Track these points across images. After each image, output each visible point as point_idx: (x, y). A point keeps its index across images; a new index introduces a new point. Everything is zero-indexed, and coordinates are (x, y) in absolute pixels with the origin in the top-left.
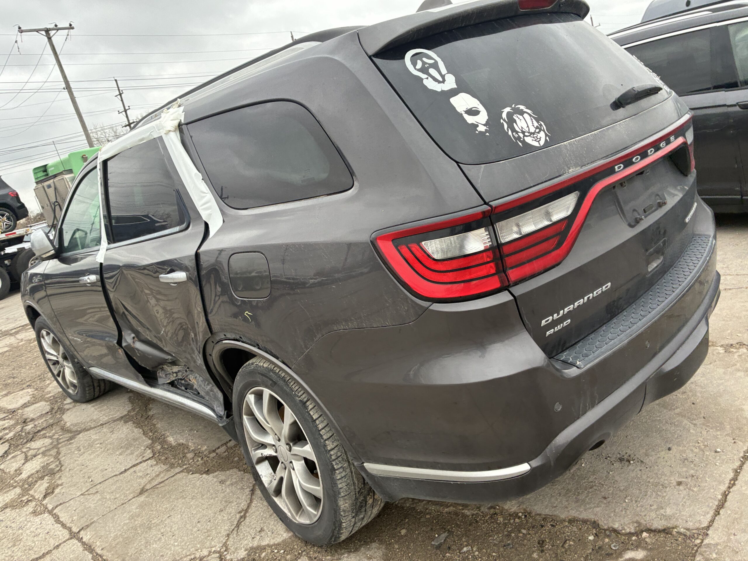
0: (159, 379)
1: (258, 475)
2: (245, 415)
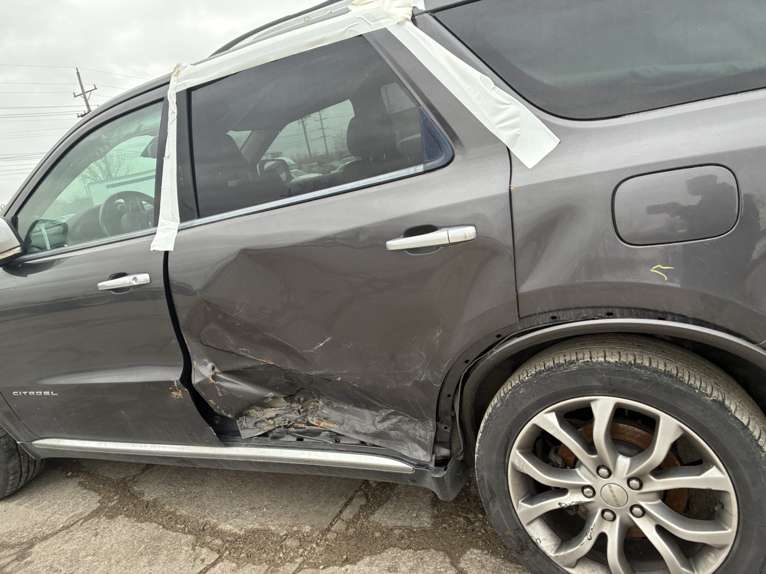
0: (241, 432)
1: (530, 541)
2: (519, 448)
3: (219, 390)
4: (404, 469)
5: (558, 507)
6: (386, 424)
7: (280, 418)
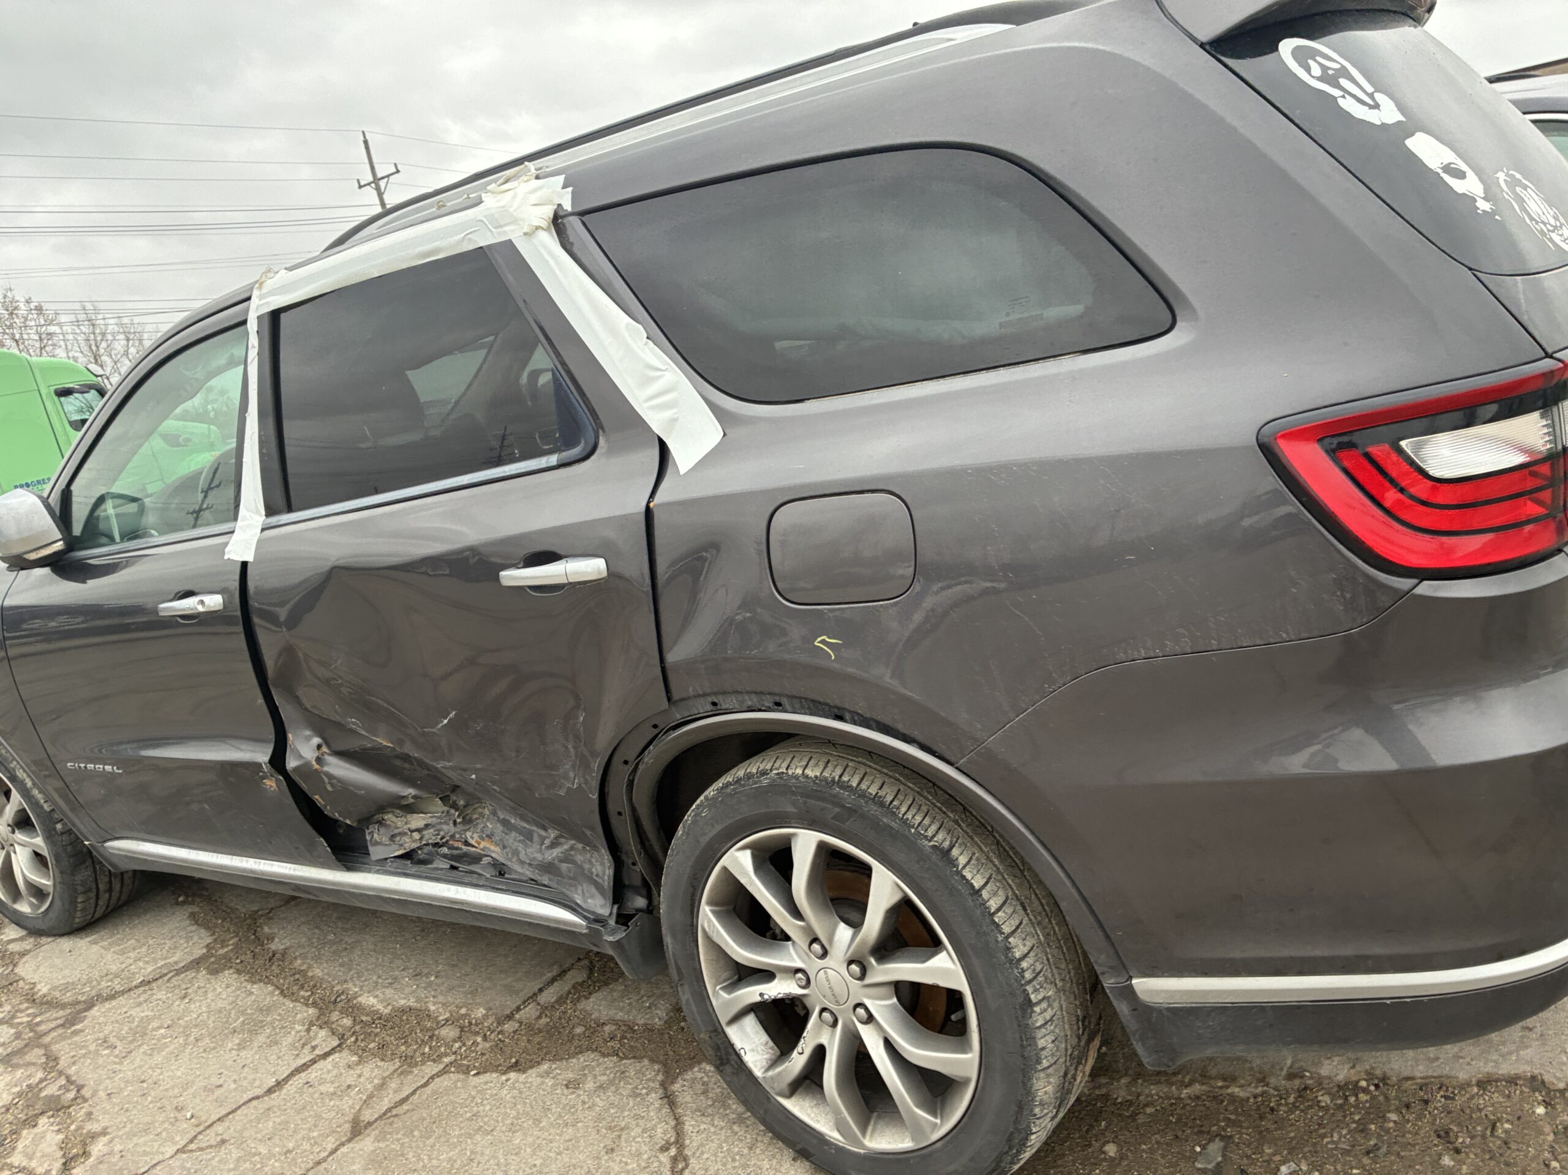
0: (371, 849)
1: (731, 1050)
2: (709, 903)
3: (326, 780)
4: (575, 925)
5: (758, 999)
6: (556, 852)
7: (432, 830)
